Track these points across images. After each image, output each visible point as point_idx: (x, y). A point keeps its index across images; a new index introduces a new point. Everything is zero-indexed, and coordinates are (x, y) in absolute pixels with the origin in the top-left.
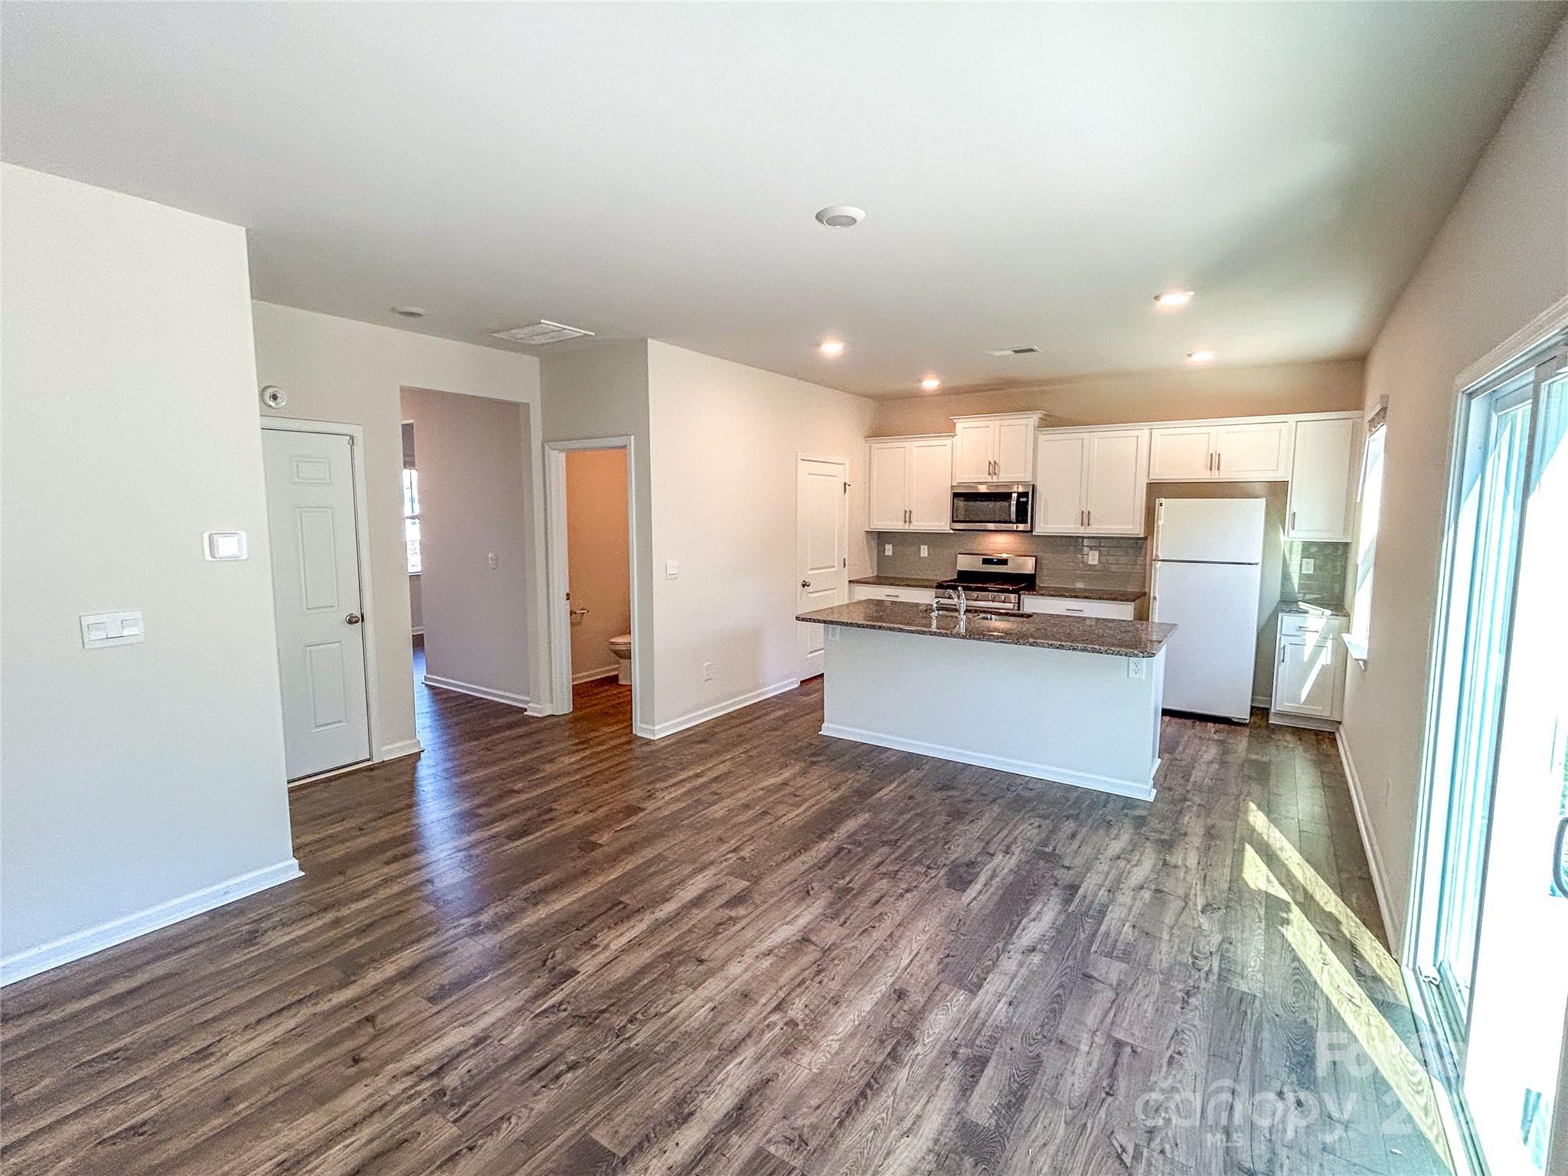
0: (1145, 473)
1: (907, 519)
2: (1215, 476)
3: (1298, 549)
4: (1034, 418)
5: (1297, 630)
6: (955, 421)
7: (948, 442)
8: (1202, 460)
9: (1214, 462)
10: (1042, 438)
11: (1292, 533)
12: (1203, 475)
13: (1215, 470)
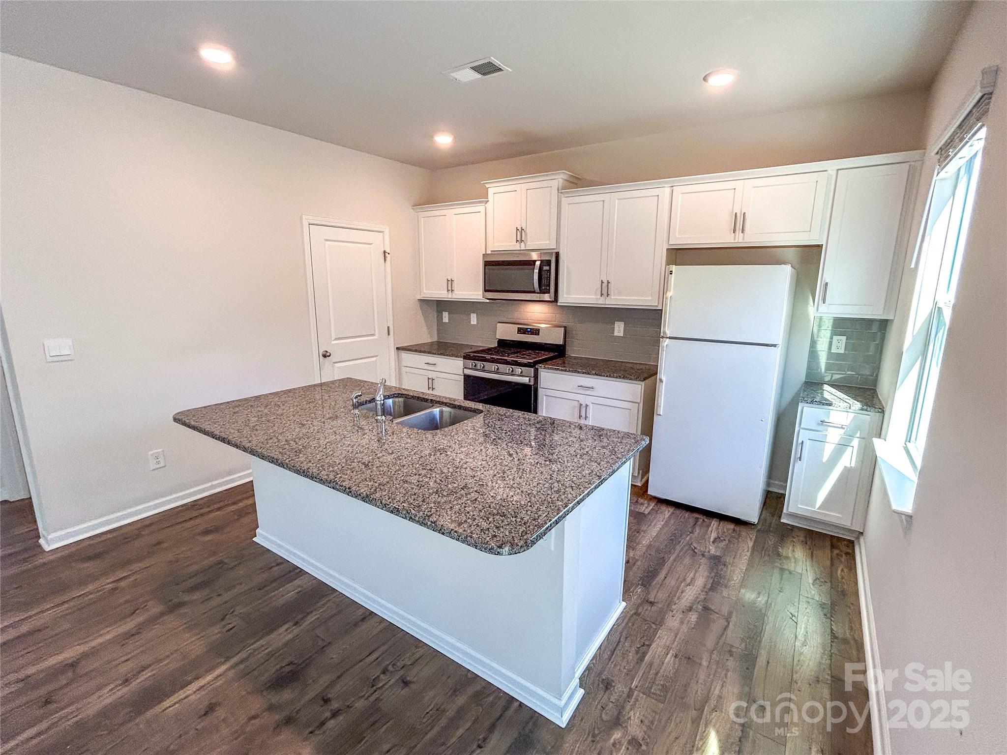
0: (665, 239)
1: (450, 288)
2: (740, 240)
3: (828, 325)
4: (558, 179)
5: (818, 424)
6: (487, 186)
7: (481, 208)
8: (726, 222)
9: (738, 223)
10: (565, 201)
11: (823, 308)
12: (725, 238)
13: (739, 233)
